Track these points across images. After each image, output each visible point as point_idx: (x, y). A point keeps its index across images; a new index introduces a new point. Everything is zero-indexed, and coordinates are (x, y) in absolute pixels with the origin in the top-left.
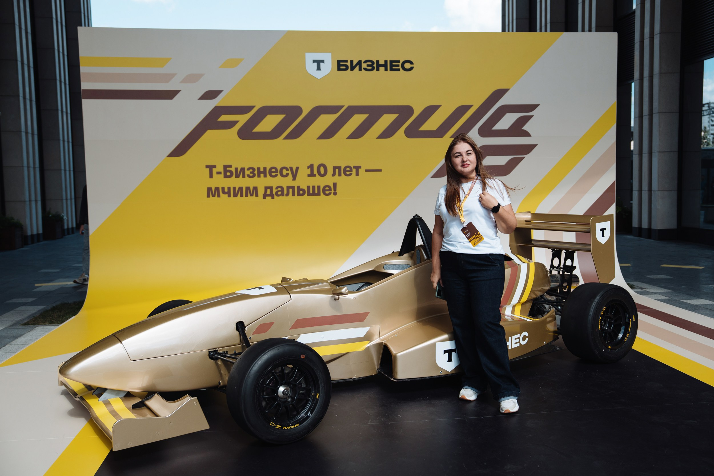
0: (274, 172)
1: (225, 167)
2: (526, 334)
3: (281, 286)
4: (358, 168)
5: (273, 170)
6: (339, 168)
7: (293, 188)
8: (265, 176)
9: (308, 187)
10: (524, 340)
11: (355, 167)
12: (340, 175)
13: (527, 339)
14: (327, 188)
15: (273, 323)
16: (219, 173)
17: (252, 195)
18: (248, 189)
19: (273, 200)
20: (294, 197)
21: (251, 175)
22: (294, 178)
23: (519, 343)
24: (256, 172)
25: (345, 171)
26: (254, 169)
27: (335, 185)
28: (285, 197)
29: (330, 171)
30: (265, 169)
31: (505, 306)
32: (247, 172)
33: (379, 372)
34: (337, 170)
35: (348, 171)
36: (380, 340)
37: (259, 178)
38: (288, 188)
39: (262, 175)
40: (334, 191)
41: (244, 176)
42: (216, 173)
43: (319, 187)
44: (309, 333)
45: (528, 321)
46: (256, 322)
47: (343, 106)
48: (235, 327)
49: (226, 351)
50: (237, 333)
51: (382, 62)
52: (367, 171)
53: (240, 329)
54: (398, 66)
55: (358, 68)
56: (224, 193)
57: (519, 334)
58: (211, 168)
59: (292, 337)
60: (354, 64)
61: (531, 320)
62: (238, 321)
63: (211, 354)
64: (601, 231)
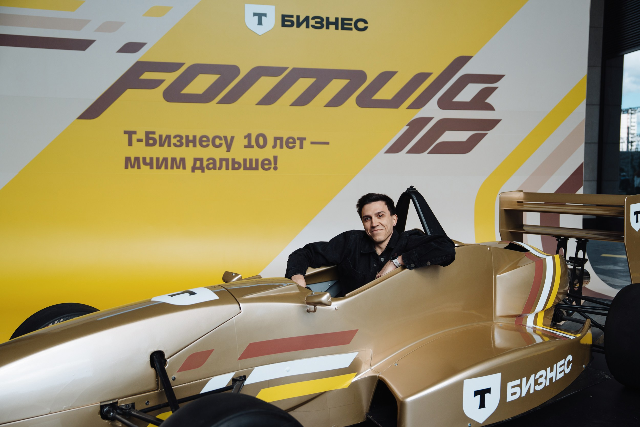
1: (147, 133)
2: (570, 357)
3: (224, 289)
4: (302, 140)
5: (205, 139)
6: (281, 139)
7: (227, 160)
9: (245, 160)
10: (568, 367)
11: (299, 139)
12: (281, 147)
13: (571, 365)
14: (266, 162)
15: (212, 351)
16: (139, 140)
17: (178, 167)
18: (174, 160)
20: (227, 171)
21: (177, 144)
22: (228, 150)
23: (563, 372)
24: (184, 141)
25: (287, 143)
26: (181, 137)
27: (275, 158)
28: (217, 171)
29: (270, 142)
30: (193, 137)
31: (527, 315)
32: (174, 141)
33: (367, 418)
34: (278, 142)
35: (291, 143)
36: (371, 371)
37: (187, 148)
38: (221, 160)
40: (274, 165)
41: (169, 145)
42: (136, 140)
43: (257, 160)
44: (268, 364)
45: (571, 338)
46: (184, 351)
47: (286, 68)
48: (149, 360)
49: (131, 403)
50: (152, 371)
51: (332, 20)
52: (312, 143)
53: (157, 364)
54: (351, 24)
55: (305, 24)
56: (145, 163)
57: (564, 359)
58: (130, 134)
59: (241, 372)
60: (301, 20)
61: (574, 338)
62: (156, 350)
63: (105, 410)
64: (636, 215)
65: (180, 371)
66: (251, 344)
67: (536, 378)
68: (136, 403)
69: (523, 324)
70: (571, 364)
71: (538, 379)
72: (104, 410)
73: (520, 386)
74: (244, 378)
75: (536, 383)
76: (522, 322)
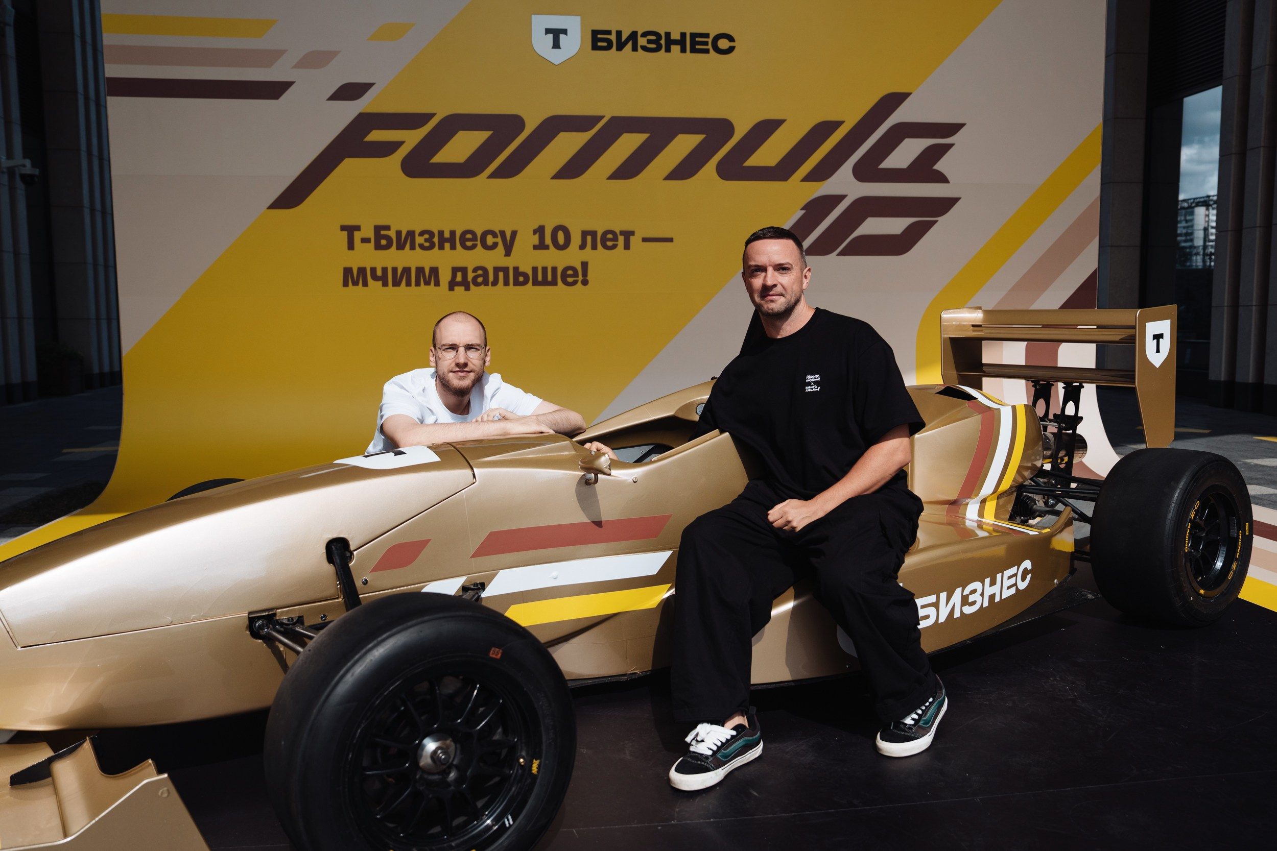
0: (469, 240)
1: (378, 229)
2: (1027, 564)
4: (628, 234)
5: (469, 236)
6: (594, 234)
7: (505, 270)
8: (453, 247)
9: (535, 270)
10: (1023, 579)
11: (622, 233)
12: (594, 247)
13: (1029, 577)
14: (570, 272)
15: (427, 542)
16: (365, 240)
17: (427, 283)
18: (420, 270)
19: (467, 292)
20: (507, 287)
21: (427, 244)
22: (508, 253)
23: (1015, 587)
24: (436, 240)
25: (604, 239)
26: (431, 234)
27: (585, 265)
28: (490, 287)
29: (576, 239)
30: (453, 233)
31: (967, 501)
32: (419, 240)
34: (589, 238)
35: (610, 240)
37: (442, 251)
38: (497, 270)
39: (447, 245)
40: (583, 277)
41: (413, 247)
42: (359, 241)
43: (554, 269)
44: (521, 566)
45: (1031, 534)
46: (381, 539)
47: (602, 117)
48: (325, 551)
49: (297, 616)
50: (330, 568)
51: (675, 36)
52: (645, 240)
53: (337, 557)
54: (706, 43)
55: (630, 45)
56: (375, 278)
57: (1017, 566)
58: (351, 230)
59: (477, 577)
60: (624, 37)
61: (1038, 533)
62: (335, 536)
63: (257, 624)
64: (1155, 340)
65: (374, 570)
66: (491, 533)
67: (964, 594)
68: (304, 616)
69: (959, 516)
70: (1030, 575)
71: (967, 596)
72: (255, 625)
73: (936, 605)
74: (483, 586)
75: (965, 601)
76: (957, 512)
